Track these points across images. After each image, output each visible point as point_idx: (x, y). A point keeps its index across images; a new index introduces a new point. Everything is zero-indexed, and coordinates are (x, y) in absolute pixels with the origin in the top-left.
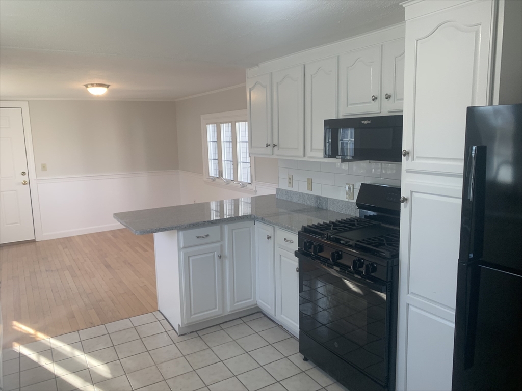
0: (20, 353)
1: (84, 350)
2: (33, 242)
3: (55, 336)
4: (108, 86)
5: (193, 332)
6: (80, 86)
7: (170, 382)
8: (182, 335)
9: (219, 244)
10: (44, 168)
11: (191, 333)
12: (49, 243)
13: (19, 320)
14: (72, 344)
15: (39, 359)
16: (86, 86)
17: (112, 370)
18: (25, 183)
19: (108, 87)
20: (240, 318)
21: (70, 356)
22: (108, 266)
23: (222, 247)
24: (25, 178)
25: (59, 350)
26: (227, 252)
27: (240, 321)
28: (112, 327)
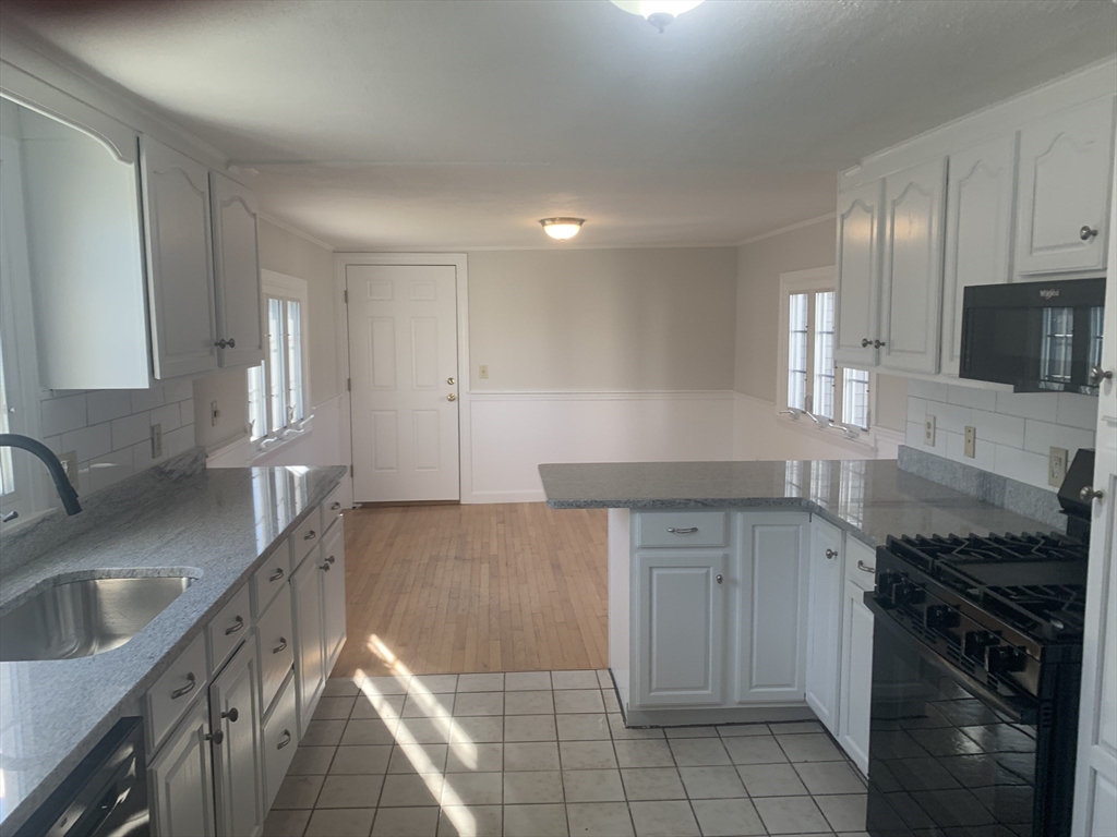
0: (360, 690)
1: (454, 713)
2: (456, 503)
3: (420, 673)
4: (581, 222)
5: (658, 727)
6: (533, 222)
7: (573, 811)
8: (634, 728)
9: (720, 553)
10: (484, 372)
11: (652, 727)
12: (481, 510)
13: (382, 634)
14: (439, 696)
15: (381, 706)
16: (543, 222)
17: (481, 758)
18: (451, 399)
19: (581, 224)
20: (767, 723)
21: (428, 714)
22: (556, 566)
23: (726, 560)
24: (453, 390)
25: (417, 700)
26: (738, 572)
27: (764, 730)
28: (516, 680)
